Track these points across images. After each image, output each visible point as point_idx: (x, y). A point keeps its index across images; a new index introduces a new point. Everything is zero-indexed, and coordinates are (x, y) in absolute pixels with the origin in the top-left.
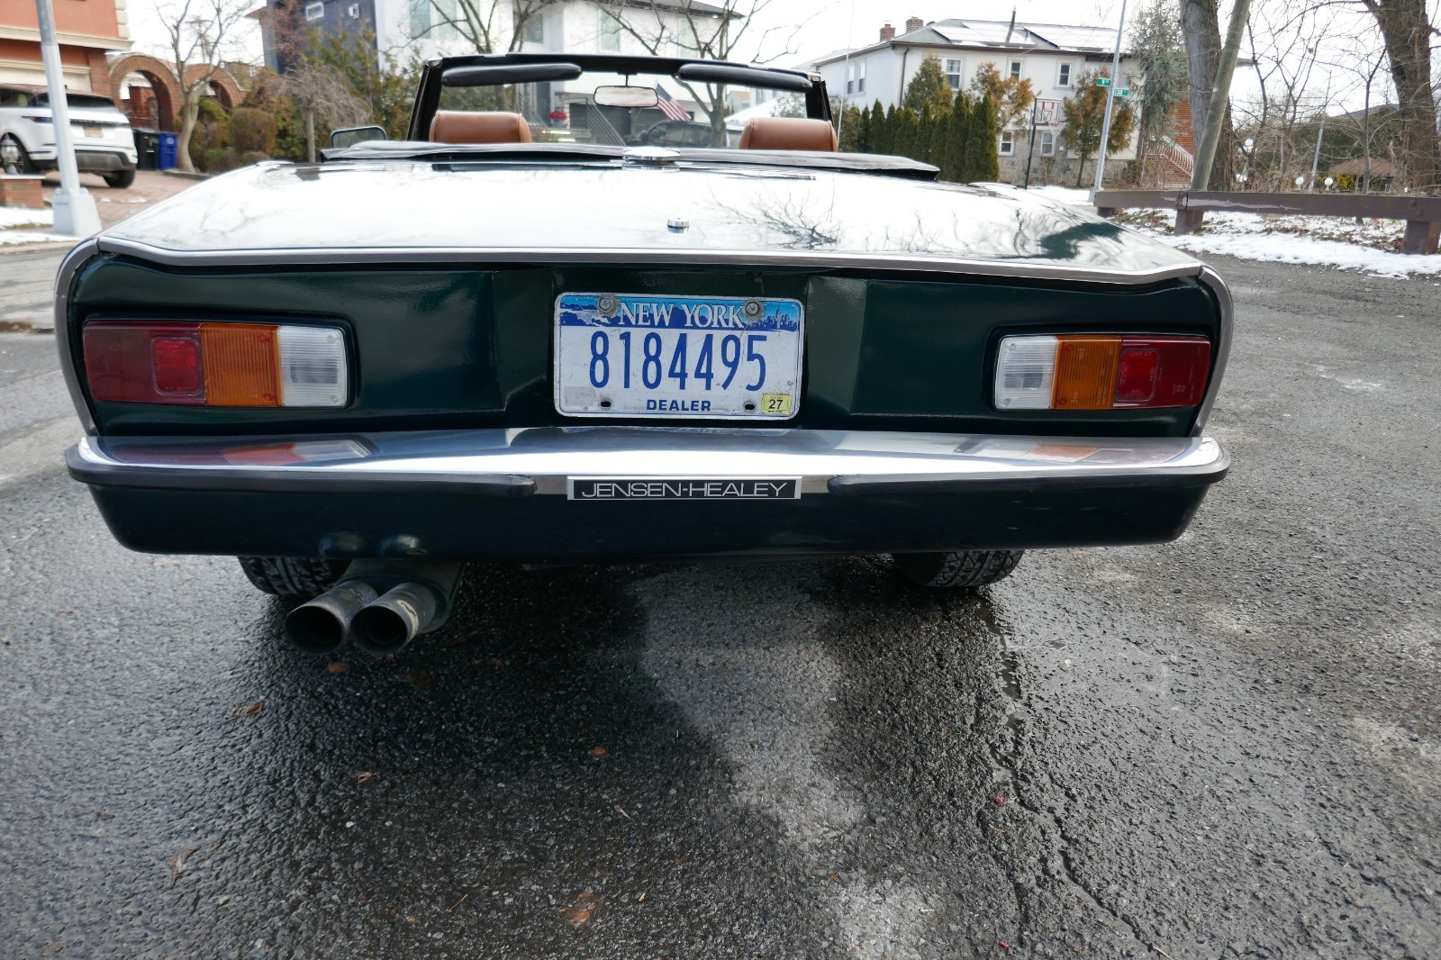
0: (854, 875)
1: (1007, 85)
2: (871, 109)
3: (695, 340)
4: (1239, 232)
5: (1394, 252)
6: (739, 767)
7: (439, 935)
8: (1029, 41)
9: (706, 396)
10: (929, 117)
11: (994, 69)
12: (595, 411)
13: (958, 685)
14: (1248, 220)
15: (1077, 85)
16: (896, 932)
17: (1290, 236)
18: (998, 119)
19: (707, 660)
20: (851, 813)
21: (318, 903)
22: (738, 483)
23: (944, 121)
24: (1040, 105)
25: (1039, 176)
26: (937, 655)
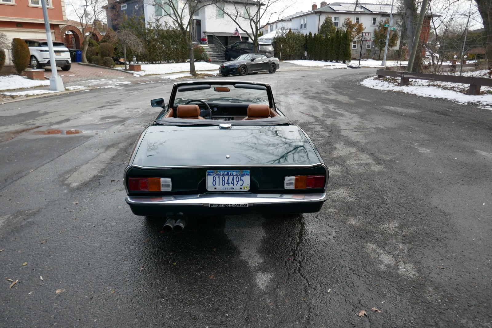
0: (260, 271)
1: (354, 25)
2: (308, 35)
3: (231, 178)
4: (420, 86)
5: (466, 94)
6: (242, 252)
7: (188, 280)
8: (362, 10)
9: (233, 187)
10: (328, 38)
11: (350, 20)
12: (214, 190)
13: (289, 236)
14: (423, 82)
15: (379, 25)
16: (265, 280)
17: (435, 87)
18: (352, 37)
19: (238, 230)
20: (261, 261)
21: (167, 275)
22: (237, 204)
23: (332, 39)
24: (364, 34)
25: (366, 56)
26: (286, 229)
